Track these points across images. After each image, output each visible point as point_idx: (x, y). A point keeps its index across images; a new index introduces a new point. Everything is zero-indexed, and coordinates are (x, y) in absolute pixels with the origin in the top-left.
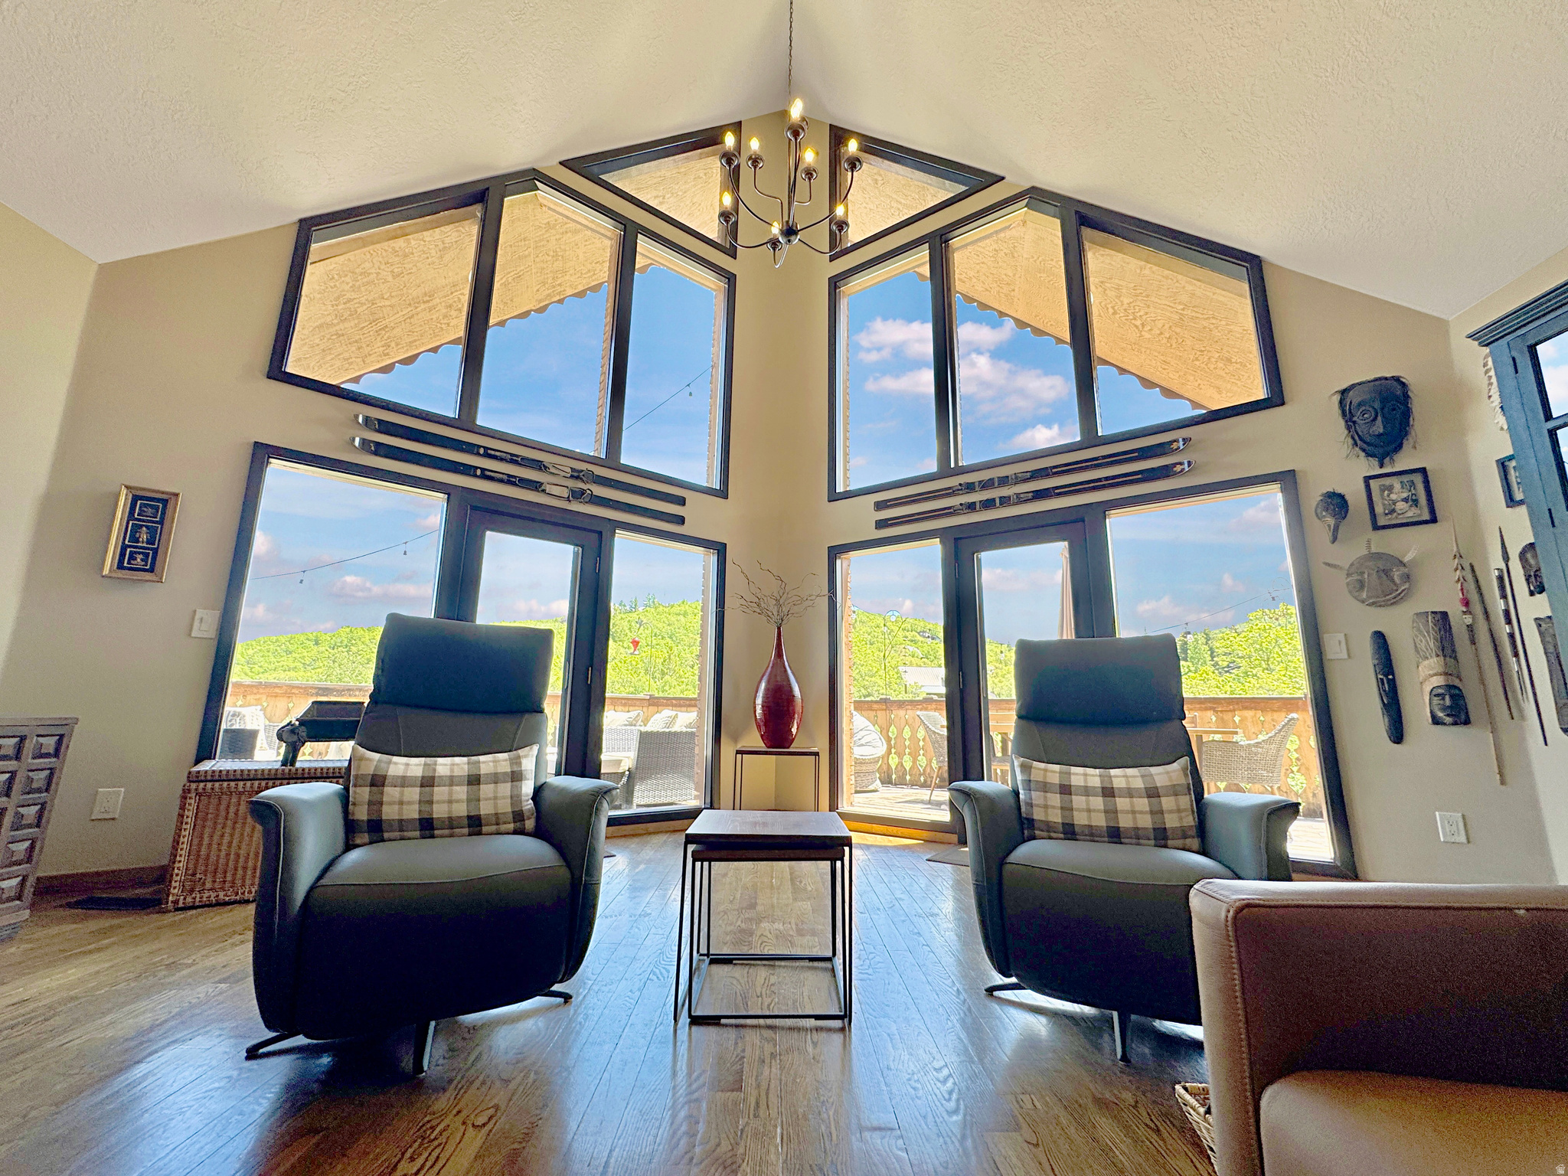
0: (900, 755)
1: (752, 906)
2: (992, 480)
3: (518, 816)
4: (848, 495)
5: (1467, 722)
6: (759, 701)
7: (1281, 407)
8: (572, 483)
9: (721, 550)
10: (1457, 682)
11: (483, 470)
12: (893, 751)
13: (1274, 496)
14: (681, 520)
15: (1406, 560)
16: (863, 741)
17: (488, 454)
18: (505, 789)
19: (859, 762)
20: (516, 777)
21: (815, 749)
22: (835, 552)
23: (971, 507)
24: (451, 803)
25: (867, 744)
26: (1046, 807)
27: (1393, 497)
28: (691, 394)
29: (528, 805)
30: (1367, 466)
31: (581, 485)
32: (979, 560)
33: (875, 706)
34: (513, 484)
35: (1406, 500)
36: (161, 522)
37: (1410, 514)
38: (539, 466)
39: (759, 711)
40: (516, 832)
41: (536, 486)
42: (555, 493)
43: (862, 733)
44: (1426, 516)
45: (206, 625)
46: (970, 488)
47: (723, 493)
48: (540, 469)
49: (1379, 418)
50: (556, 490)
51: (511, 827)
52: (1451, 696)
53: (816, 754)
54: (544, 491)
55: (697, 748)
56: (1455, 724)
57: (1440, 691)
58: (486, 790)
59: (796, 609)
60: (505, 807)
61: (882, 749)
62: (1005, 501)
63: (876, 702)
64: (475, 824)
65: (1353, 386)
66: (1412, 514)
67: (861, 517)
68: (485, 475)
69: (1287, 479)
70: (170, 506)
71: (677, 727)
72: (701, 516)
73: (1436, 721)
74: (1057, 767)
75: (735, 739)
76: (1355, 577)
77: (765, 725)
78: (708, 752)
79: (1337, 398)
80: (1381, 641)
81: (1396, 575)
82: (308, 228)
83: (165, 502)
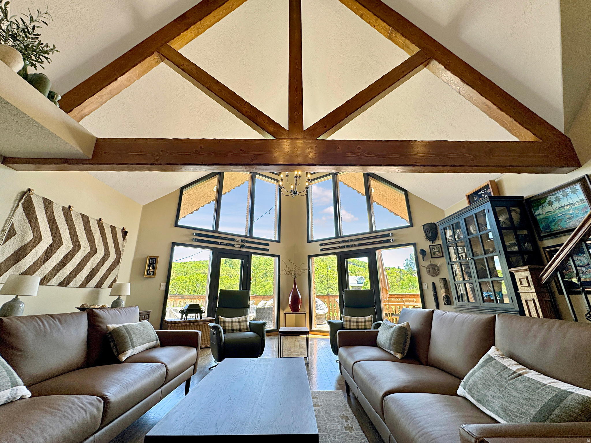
0: (333, 312)
1: (290, 350)
2: (349, 240)
3: (247, 329)
4: (313, 241)
5: (450, 304)
6: (290, 299)
7: (412, 227)
8: (241, 244)
9: (279, 257)
10: (448, 295)
11: (220, 243)
12: (331, 311)
13: (412, 248)
14: (268, 250)
15: (438, 265)
16: (321, 308)
17: (222, 238)
18: (245, 323)
19: (318, 315)
20: (246, 321)
21: (305, 312)
22: (310, 257)
23: (344, 247)
24: (236, 326)
25: (322, 309)
26: (347, 325)
27: (435, 251)
28: (270, 213)
29: (248, 327)
30: (429, 243)
31: (243, 244)
32: (347, 261)
33: (325, 297)
34: (228, 245)
35: (437, 251)
36: (155, 263)
37: (438, 255)
38: (233, 240)
39: (290, 302)
40: (247, 331)
41: (233, 245)
42: (237, 247)
43: (321, 306)
44: (442, 256)
45: (163, 287)
46: (343, 242)
47: (279, 241)
48: (234, 241)
49: (430, 233)
50: (237, 246)
51: (246, 331)
52: (447, 298)
53: (305, 314)
54: (235, 246)
55: (273, 312)
56: (448, 304)
57: (445, 297)
58: (242, 324)
59: (299, 274)
60: (245, 327)
61: (327, 310)
62: (352, 246)
63: (325, 296)
64: (240, 330)
65: (426, 224)
66: (439, 255)
67: (316, 248)
68: (221, 244)
69: (414, 244)
70: (157, 259)
71: (267, 306)
72: (273, 248)
73: (445, 304)
74: (349, 317)
75: (284, 310)
76: (428, 269)
77: (292, 306)
78: (276, 313)
79: (422, 227)
80: (434, 284)
81: (436, 269)
82: (182, 189)
83: (156, 259)
